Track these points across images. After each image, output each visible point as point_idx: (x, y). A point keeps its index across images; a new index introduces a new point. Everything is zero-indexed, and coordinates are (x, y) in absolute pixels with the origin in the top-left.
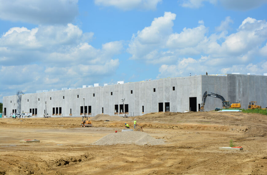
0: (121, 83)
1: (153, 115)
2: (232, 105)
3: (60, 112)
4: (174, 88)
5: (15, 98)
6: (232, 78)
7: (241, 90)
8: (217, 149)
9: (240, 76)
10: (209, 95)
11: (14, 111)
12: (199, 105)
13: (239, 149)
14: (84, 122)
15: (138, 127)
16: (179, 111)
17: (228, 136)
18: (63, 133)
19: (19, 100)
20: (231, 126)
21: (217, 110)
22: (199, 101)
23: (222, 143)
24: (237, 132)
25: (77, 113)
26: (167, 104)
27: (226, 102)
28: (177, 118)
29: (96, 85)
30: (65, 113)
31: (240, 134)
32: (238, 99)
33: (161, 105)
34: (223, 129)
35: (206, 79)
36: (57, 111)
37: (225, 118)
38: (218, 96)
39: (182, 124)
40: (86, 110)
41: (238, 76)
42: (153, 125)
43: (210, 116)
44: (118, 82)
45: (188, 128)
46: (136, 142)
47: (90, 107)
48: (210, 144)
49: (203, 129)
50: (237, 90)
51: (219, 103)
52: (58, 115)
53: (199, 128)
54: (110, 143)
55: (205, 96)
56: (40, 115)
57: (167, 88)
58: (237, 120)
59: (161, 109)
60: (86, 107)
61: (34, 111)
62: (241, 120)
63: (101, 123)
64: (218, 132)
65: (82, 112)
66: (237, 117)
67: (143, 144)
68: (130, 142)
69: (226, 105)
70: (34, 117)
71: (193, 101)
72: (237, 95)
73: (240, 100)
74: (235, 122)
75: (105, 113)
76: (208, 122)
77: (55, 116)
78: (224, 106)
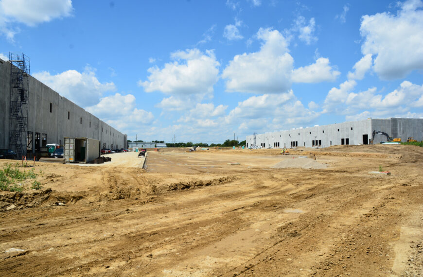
0: (317, 126)
1: (335, 147)
2: (394, 139)
3: (279, 146)
4: (352, 129)
5: (252, 137)
6: (394, 121)
7: (402, 129)
8: (367, 173)
9: (401, 119)
10: (377, 133)
11: (252, 145)
12: (370, 140)
13: (386, 173)
16: (355, 144)
19: (255, 138)
20: (390, 154)
21: (382, 143)
22: (370, 137)
24: (393, 158)
25: (289, 146)
26: (347, 140)
27: (390, 138)
28: (352, 148)
29: (301, 128)
30: (282, 146)
31: (396, 161)
32: (399, 135)
33: (343, 140)
34: (383, 156)
35: (375, 122)
36: (277, 144)
37: (387, 149)
38: (384, 133)
39: (353, 153)
40: (294, 144)
41: (399, 119)
42: (332, 154)
43: (376, 147)
44: (315, 126)
45: (356, 155)
47: (297, 142)
49: (368, 157)
50: (398, 129)
51: (385, 138)
52: (277, 148)
53: (364, 156)
55: (374, 133)
56: (267, 147)
57: (347, 129)
58: (395, 150)
59: (343, 143)
61: (263, 145)
62: (398, 150)
64: (379, 159)
65: (291, 145)
66: (396, 148)
69: (390, 139)
70: (263, 148)
71: (365, 137)
72: (398, 132)
73: (401, 136)
74: (393, 151)
75: (306, 146)
76: (372, 151)
77: (275, 148)
78: (388, 140)
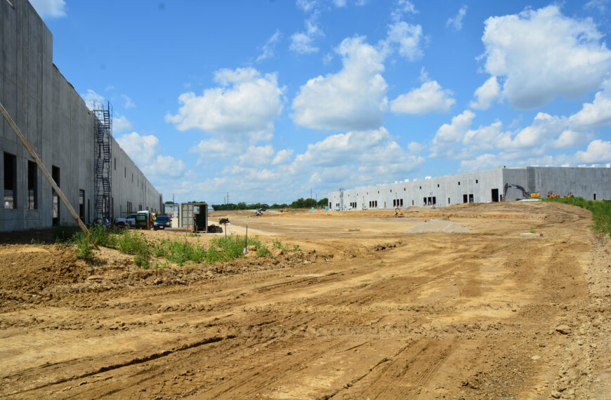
0: (429, 178)
1: (459, 206)
2: (532, 195)
3: (376, 205)
4: (477, 181)
5: (338, 194)
6: (531, 170)
7: (540, 181)
8: (519, 235)
9: (539, 168)
10: (510, 187)
11: (338, 205)
12: (501, 196)
13: (538, 235)
14: (397, 214)
15: (445, 217)
16: (482, 202)
17: (528, 223)
18: (378, 223)
19: (342, 196)
20: (532, 214)
21: (518, 200)
22: (501, 192)
23: (523, 230)
24: (537, 219)
25: (390, 206)
26: (471, 196)
27: (526, 193)
28: (481, 208)
29: (407, 181)
30: (380, 206)
31: (540, 222)
32: (537, 189)
33: (465, 197)
34: (523, 217)
35: (507, 173)
36: (373, 204)
37: (525, 207)
38: (518, 187)
39: (485, 213)
40: (398, 203)
41: (537, 168)
42: (459, 215)
43: (511, 205)
44: (426, 178)
45: (491, 217)
46: (444, 230)
47: (402, 200)
48: (512, 231)
49: (505, 218)
50: (536, 181)
51: (520, 193)
52: (375, 208)
53: (501, 216)
54: (421, 231)
55: (506, 187)
56: (359, 208)
57: (470, 181)
58: (537, 208)
59: (465, 200)
60: (398, 200)
61: (354, 205)
62: (540, 208)
63: (412, 214)
64: (520, 220)
65: (395, 204)
66: (537, 206)
67: (450, 231)
68: (438, 230)
69: (527, 195)
70: (354, 210)
71: (495, 192)
72: (536, 185)
73: (539, 190)
74: (535, 210)
75: (415, 205)
76: (510, 211)
77: (372, 208)
78: (524, 196)
